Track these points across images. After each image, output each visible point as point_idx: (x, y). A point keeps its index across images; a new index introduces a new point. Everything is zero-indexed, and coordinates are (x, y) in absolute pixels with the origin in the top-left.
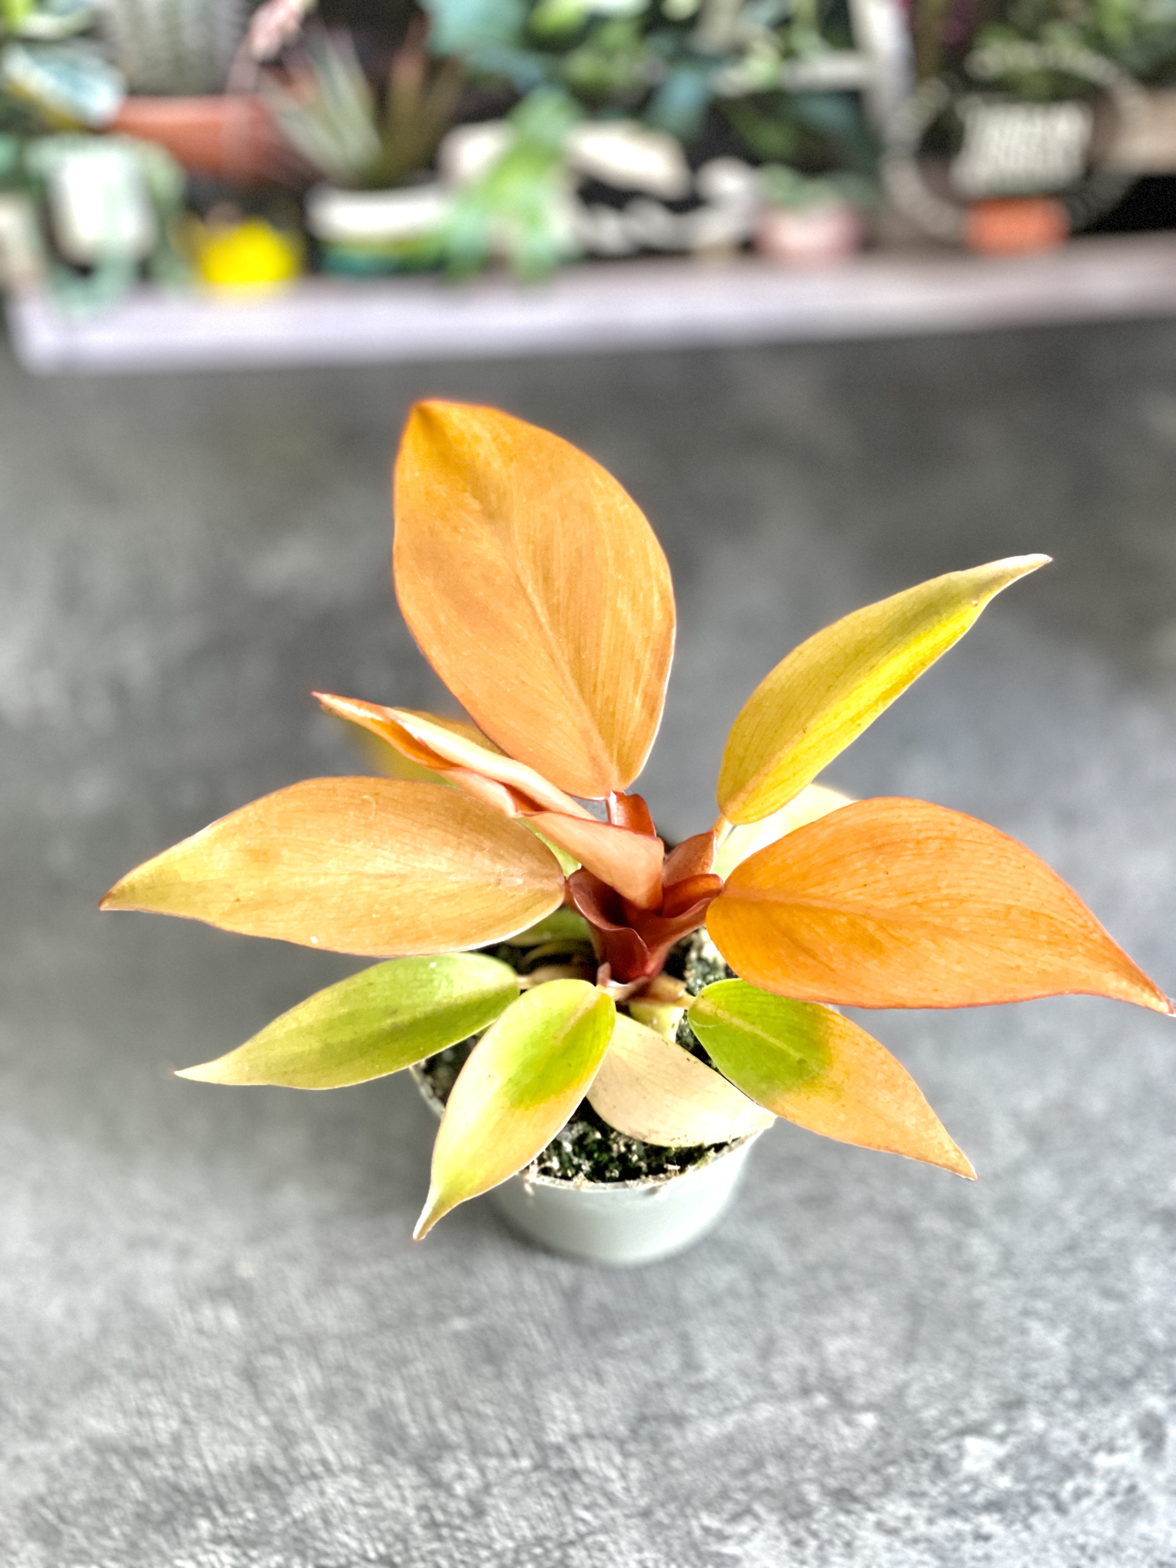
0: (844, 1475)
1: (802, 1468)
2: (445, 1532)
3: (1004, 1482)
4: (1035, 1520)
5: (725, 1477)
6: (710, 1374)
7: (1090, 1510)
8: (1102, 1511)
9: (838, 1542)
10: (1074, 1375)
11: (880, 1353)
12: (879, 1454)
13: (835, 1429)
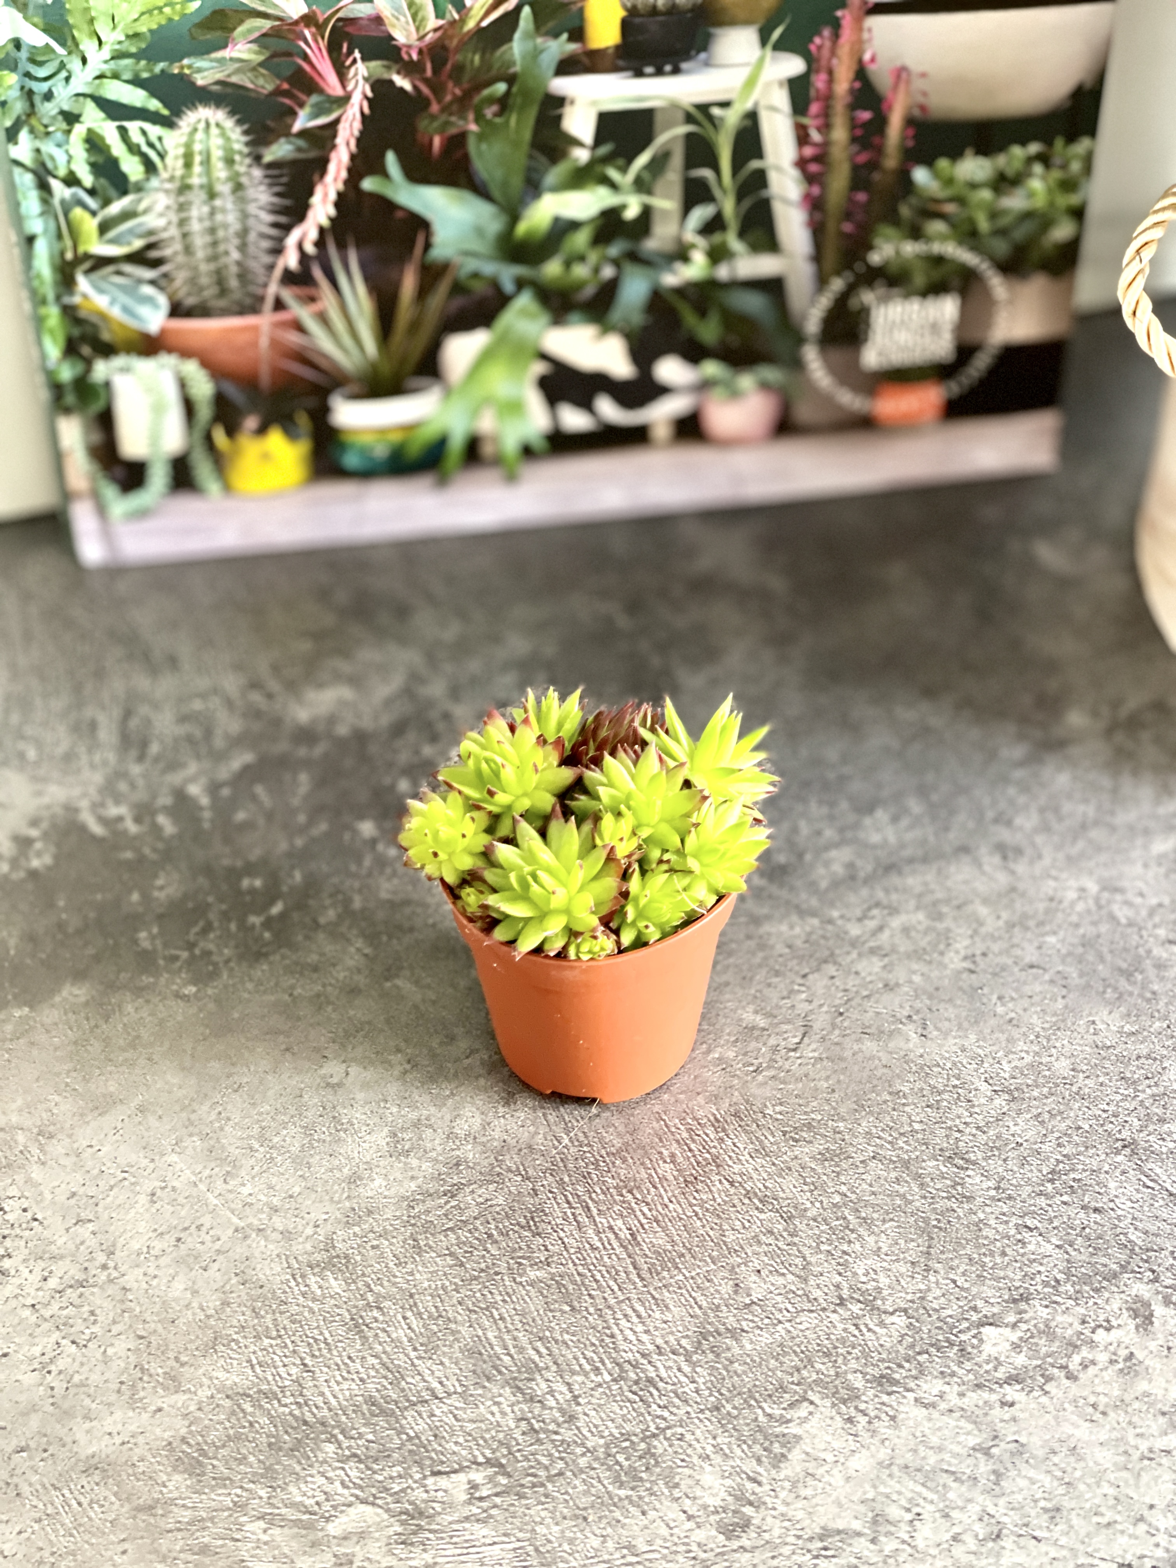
0: (882, 1366)
1: (846, 1361)
2: (542, 1436)
3: (1020, 1360)
4: (1052, 1389)
5: (779, 1374)
7: (1096, 1376)
8: (1107, 1375)
9: (884, 1417)
10: (1068, 1274)
11: (903, 1268)
12: (912, 1346)
13: (869, 1330)
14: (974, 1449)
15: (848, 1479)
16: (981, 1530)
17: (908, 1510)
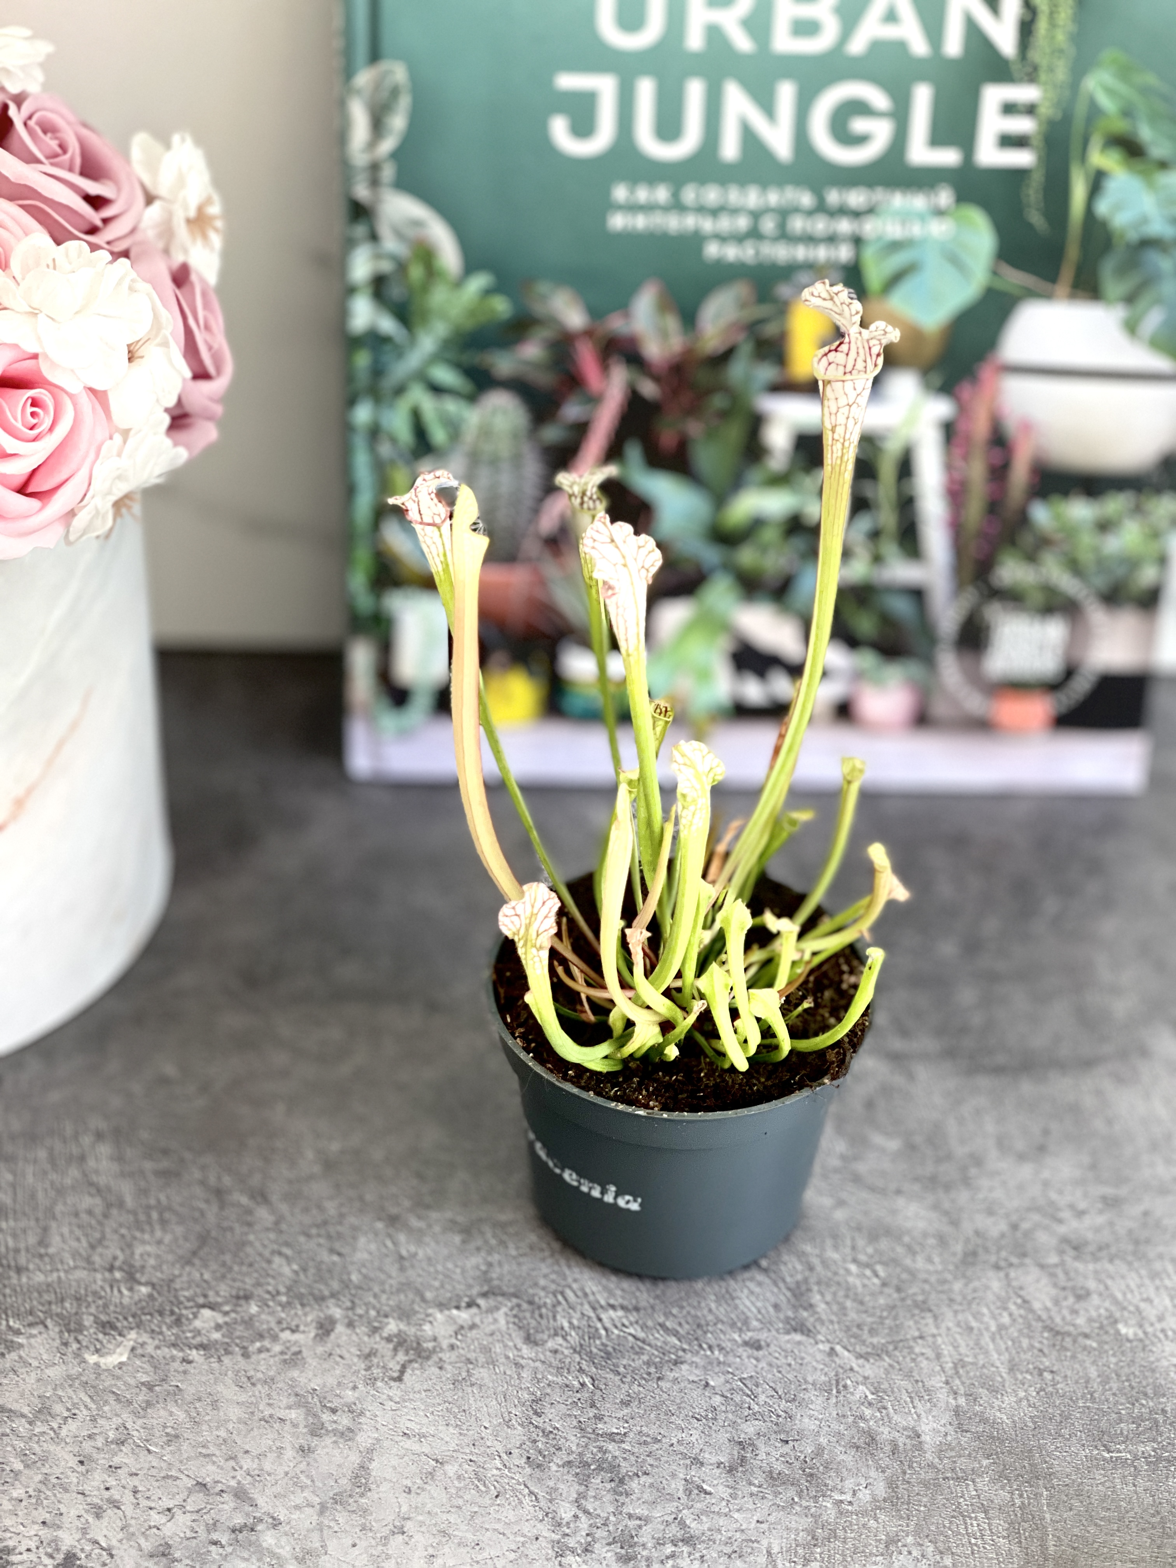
0: (112, 1315)
1: (88, 1306)
3: (216, 1336)
4: (226, 1360)
5: (35, 1303)
6: (51, 1250)
7: (264, 1359)
8: (272, 1361)
9: (92, 1348)
10: (289, 1289)
11: (170, 1257)
12: (142, 1308)
13: (120, 1291)
14: (143, 1384)
15: (39, 1380)
16: (112, 1435)
17: (68, 1410)
